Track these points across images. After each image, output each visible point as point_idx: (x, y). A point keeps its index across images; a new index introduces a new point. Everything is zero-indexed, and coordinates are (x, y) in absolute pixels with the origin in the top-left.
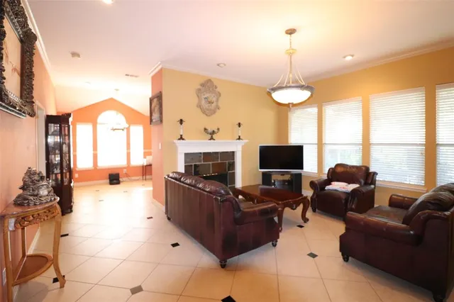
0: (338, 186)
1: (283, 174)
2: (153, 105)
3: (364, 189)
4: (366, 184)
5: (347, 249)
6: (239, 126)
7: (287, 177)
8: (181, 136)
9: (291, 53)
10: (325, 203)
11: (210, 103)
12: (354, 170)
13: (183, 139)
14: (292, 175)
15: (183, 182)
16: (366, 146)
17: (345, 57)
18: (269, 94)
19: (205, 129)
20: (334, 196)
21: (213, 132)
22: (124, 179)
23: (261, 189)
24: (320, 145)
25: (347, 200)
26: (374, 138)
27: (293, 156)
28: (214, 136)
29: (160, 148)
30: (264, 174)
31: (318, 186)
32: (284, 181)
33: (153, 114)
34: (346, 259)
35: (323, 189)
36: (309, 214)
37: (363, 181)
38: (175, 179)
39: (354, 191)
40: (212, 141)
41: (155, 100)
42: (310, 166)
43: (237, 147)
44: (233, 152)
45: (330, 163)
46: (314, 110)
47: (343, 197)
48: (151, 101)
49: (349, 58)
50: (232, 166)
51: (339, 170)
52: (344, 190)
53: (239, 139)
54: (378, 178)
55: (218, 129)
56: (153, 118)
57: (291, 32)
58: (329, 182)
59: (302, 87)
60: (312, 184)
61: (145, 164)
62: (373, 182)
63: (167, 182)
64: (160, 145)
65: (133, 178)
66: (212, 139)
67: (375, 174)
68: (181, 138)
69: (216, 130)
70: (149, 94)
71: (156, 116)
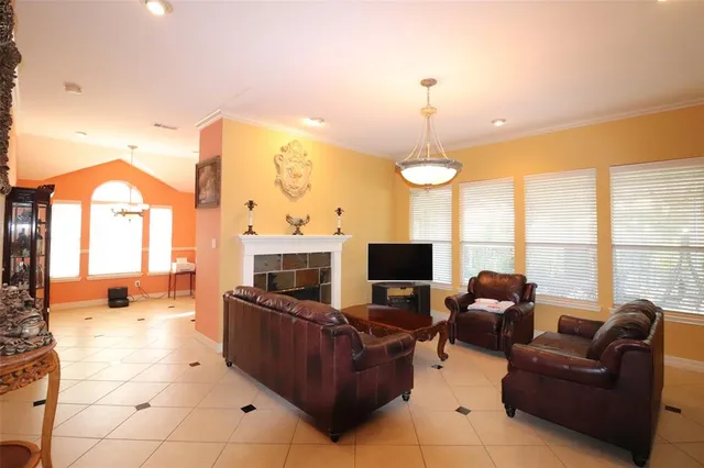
0: (484, 304)
1: (403, 287)
2: (202, 178)
3: (522, 309)
4: (523, 301)
5: (512, 400)
6: (339, 214)
7: (409, 292)
8: (250, 227)
9: (429, 112)
10: (468, 329)
11: (297, 176)
12: (506, 280)
13: (253, 233)
14: (416, 288)
15: (260, 304)
16: (520, 245)
17: (493, 122)
18: (398, 170)
19: (288, 217)
20: (481, 320)
21: (301, 222)
22: (136, 297)
23: (371, 311)
24: (456, 243)
25: (499, 324)
26: (530, 238)
27: (417, 260)
28: (302, 229)
29: (214, 246)
30: (375, 287)
31: (458, 305)
32: (406, 297)
33: (203, 191)
34: (511, 414)
35: (465, 309)
36: (448, 347)
37: (518, 298)
38: (246, 299)
39: (509, 311)
40: (298, 236)
41: (208, 169)
42: (444, 276)
43: (335, 247)
44: (329, 253)
45: (470, 271)
46: (447, 193)
47: (494, 321)
48: (199, 169)
49: (499, 124)
50: (327, 274)
51: (485, 280)
52: (495, 310)
53: (339, 232)
54: (538, 292)
55: (308, 218)
56: (201, 197)
57: (429, 83)
58: (471, 298)
59: (447, 163)
60: (449, 302)
61: (174, 271)
62: (532, 299)
63: (227, 303)
64: (214, 241)
65: (151, 295)
66: (298, 232)
67: (534, 286)
68: (250, 231)
69: (304, 219)
70: (195, 158)
71: (206, 194)
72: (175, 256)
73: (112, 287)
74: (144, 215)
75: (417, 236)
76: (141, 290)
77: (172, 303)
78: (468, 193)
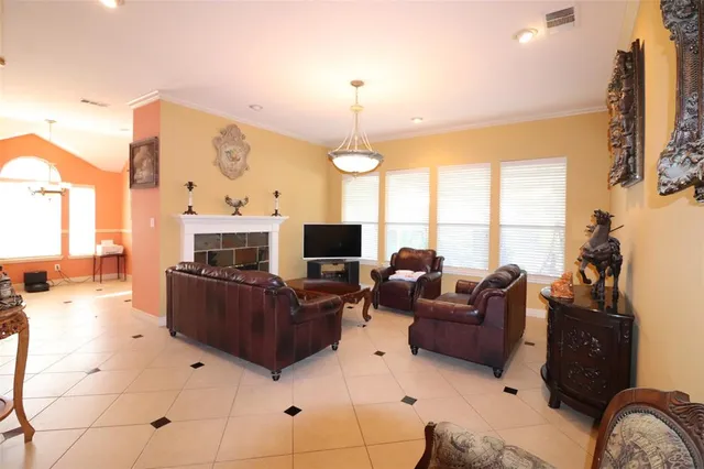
0: (405, 276)
1: (336, 263)
2: (137, 158)
3: (431, 277)
4: (433, 270)
5: (416, 342)
6: (277, 196)
7: (340, 268)
8: (190, 207)
9: (357, 110)
10: (389, 296)
11: (235, 159)
12: (420, 255)
13: (192, 213)
14: (346, 264)
15: (205, 276)
16: (433, 225)
17: (413, 120)
18: (331, 159)
19: (227, 199)
20: (399, 288)
21: (240, 204)
22: (56, 282)
23: (307, 285)
24: (382, 224)
25: (413, 290)
26: (441, 219)
27: (347, 239)
28: (241, 210)
29: (152, 225)
30: (309, 263)
31: (380, 276)
32: (338, 273)
33: (138, 171)
34: (415, 352)
35: (387, 279)
36: (371, 311)
37: (429, 268)
38: (190, 272)
39: (421, 279)
40: (237, 216)
41: (143, 149)
42: (371, 253)
43: (273, 227)
44: (267, 233)
45: (393, 248)
46: (375, 179)
47: (409, 287)
48: (133, 149)
49: (417, 121)
50: (265, 253)
51: (404, 255)
52: (410, 279)
53: (276, 214)
54: (445, 263)
55: (247, 199)
56: (135, 177)
57: (357, 84)
58: (392, 270)
59: (370, 154)
60: (374, 274)
61: (100, 253)
62: (440, 269)
63: (170, 277)
64: (152, 220)
66: (237, 213)
67: (442, 259)
68: (190, 211)
69: (243, 201)
70: (128, 136)
71: (142, 174)
72: (99, 239)
73: (28, 271)
74: (64, 193)
75: (348, 218)
76: (61, 274)
77: (99, 286)
78: (393, 180)
